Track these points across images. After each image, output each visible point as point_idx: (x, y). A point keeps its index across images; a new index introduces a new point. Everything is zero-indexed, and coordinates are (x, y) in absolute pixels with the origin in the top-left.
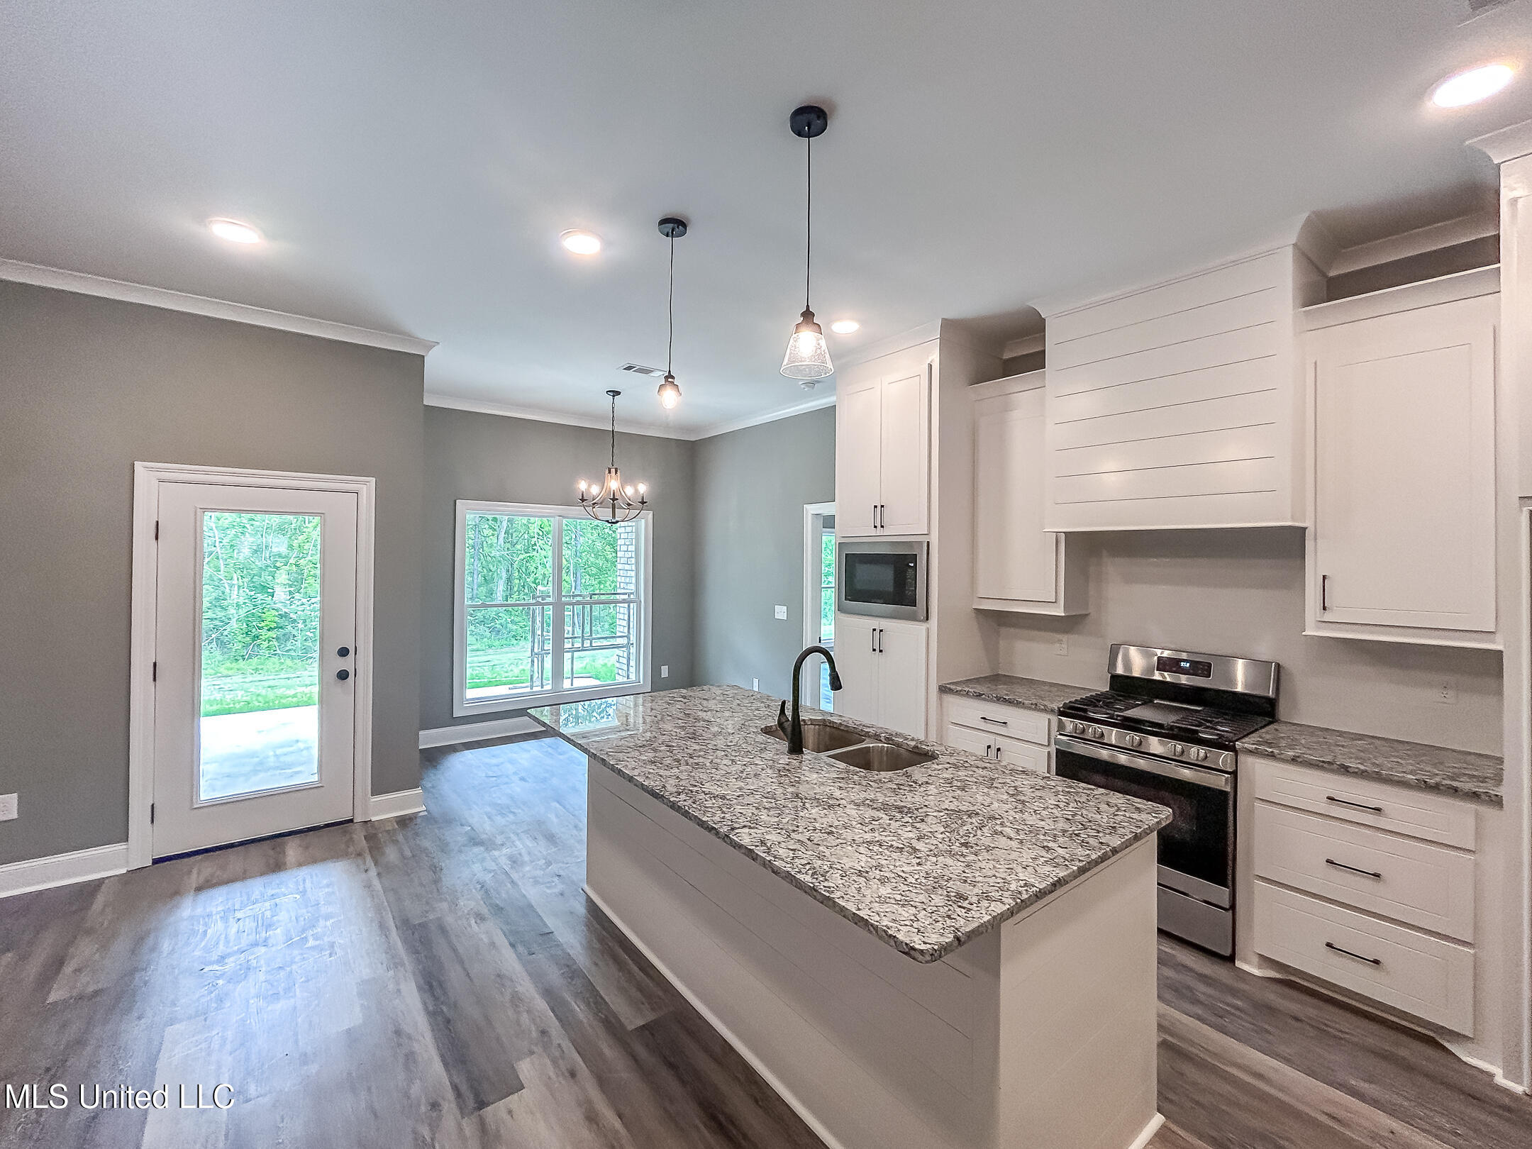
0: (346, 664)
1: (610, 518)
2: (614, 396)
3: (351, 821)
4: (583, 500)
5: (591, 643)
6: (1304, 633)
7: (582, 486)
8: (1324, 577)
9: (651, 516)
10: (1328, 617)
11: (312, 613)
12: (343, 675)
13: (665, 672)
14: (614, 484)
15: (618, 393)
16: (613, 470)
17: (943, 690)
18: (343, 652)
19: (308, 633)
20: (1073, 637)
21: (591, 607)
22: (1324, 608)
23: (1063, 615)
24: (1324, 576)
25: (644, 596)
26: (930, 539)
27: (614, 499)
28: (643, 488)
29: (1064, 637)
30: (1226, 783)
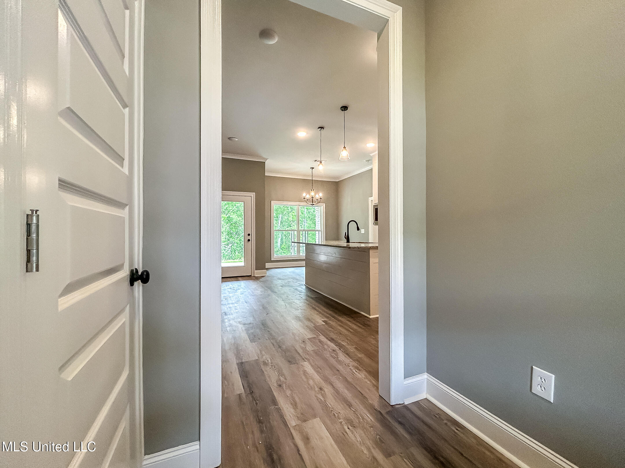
0: (249, 237)
1: (312, 203)
2: (312, 169)
3: (251, 276)
4: (304, 198)
7: (304, 195)
9: (324, 205)
12: (249, 240)
14: (312, 193)
15: (314, 168)
16: (312, 190)
18: (249, 235)
25: (323, 229)
27: (313, 198)
28: (321, 195)
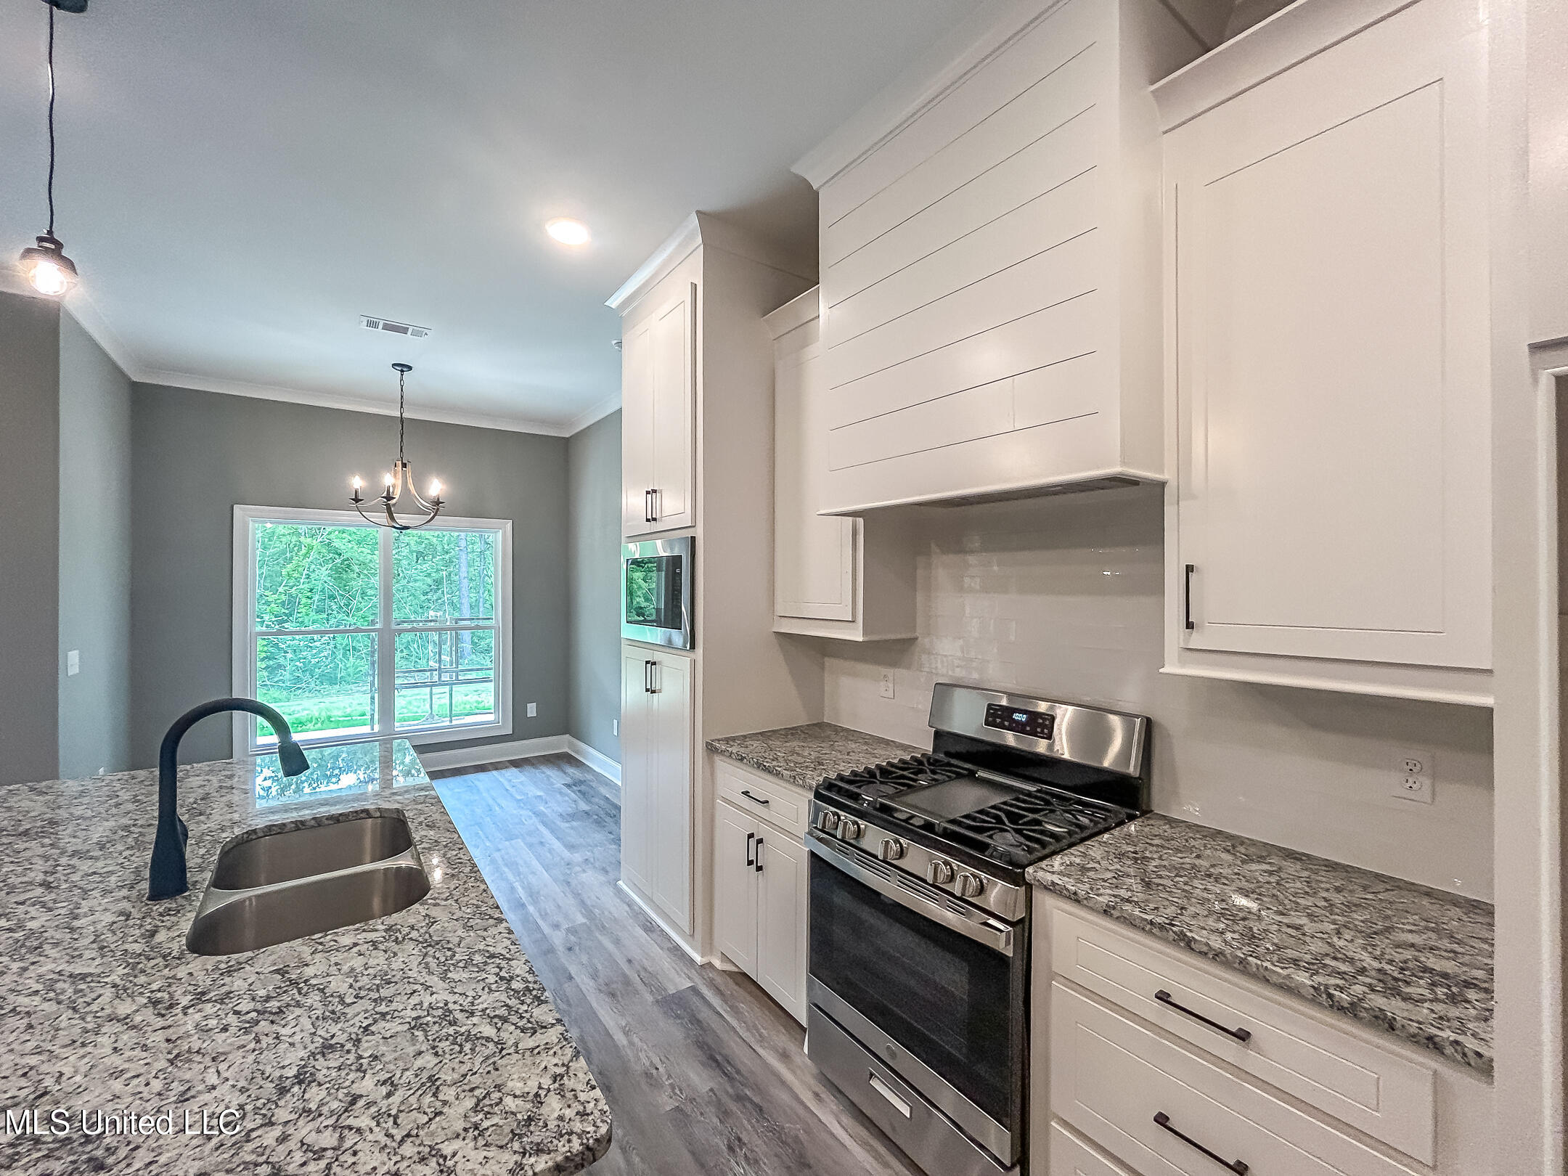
5: (457, 676)
6: (1161, 670)
8: (1189, 569)
9: (509, 526)
10: (1197, 640)
11: (301, 643)
13: (532, 710)
14: (390, 480)
15: (410, 368)
16: (400, 464)
17: (711, 749)
19: (298, 663)
20: (901, 672)
21: (456, 633)
22: (1189, 625)
23: (860, 639)
24: (1187, 566)
25: (502, 621)
26: (696, 533)
27: (388, 499)
29: (890, 672)
30: (1008, 943)
